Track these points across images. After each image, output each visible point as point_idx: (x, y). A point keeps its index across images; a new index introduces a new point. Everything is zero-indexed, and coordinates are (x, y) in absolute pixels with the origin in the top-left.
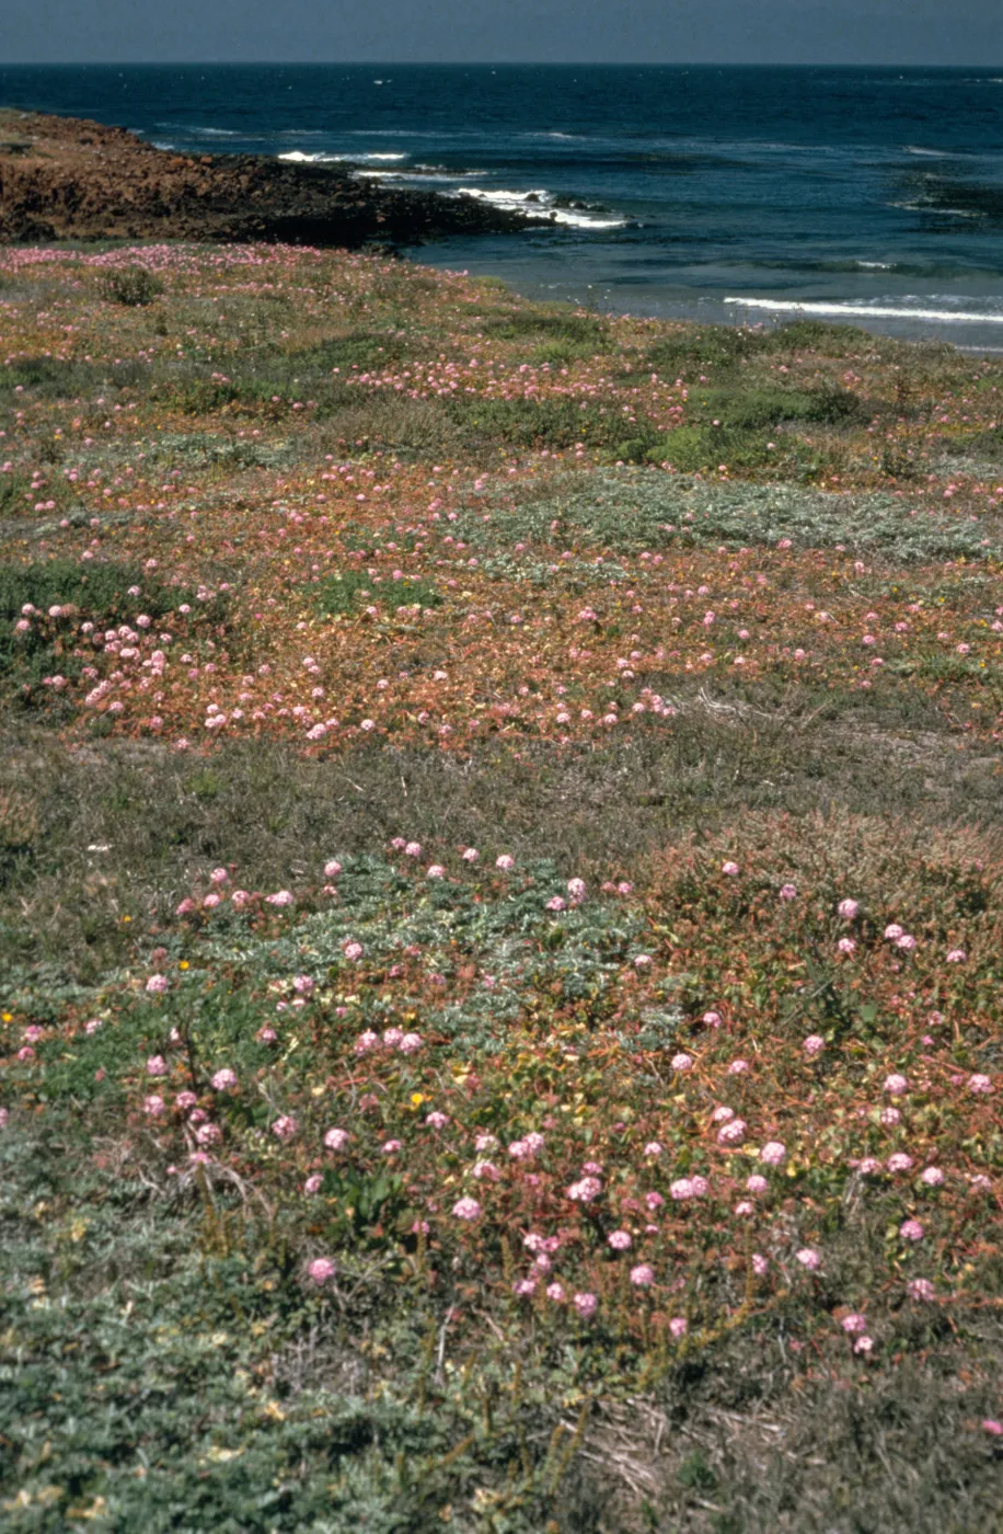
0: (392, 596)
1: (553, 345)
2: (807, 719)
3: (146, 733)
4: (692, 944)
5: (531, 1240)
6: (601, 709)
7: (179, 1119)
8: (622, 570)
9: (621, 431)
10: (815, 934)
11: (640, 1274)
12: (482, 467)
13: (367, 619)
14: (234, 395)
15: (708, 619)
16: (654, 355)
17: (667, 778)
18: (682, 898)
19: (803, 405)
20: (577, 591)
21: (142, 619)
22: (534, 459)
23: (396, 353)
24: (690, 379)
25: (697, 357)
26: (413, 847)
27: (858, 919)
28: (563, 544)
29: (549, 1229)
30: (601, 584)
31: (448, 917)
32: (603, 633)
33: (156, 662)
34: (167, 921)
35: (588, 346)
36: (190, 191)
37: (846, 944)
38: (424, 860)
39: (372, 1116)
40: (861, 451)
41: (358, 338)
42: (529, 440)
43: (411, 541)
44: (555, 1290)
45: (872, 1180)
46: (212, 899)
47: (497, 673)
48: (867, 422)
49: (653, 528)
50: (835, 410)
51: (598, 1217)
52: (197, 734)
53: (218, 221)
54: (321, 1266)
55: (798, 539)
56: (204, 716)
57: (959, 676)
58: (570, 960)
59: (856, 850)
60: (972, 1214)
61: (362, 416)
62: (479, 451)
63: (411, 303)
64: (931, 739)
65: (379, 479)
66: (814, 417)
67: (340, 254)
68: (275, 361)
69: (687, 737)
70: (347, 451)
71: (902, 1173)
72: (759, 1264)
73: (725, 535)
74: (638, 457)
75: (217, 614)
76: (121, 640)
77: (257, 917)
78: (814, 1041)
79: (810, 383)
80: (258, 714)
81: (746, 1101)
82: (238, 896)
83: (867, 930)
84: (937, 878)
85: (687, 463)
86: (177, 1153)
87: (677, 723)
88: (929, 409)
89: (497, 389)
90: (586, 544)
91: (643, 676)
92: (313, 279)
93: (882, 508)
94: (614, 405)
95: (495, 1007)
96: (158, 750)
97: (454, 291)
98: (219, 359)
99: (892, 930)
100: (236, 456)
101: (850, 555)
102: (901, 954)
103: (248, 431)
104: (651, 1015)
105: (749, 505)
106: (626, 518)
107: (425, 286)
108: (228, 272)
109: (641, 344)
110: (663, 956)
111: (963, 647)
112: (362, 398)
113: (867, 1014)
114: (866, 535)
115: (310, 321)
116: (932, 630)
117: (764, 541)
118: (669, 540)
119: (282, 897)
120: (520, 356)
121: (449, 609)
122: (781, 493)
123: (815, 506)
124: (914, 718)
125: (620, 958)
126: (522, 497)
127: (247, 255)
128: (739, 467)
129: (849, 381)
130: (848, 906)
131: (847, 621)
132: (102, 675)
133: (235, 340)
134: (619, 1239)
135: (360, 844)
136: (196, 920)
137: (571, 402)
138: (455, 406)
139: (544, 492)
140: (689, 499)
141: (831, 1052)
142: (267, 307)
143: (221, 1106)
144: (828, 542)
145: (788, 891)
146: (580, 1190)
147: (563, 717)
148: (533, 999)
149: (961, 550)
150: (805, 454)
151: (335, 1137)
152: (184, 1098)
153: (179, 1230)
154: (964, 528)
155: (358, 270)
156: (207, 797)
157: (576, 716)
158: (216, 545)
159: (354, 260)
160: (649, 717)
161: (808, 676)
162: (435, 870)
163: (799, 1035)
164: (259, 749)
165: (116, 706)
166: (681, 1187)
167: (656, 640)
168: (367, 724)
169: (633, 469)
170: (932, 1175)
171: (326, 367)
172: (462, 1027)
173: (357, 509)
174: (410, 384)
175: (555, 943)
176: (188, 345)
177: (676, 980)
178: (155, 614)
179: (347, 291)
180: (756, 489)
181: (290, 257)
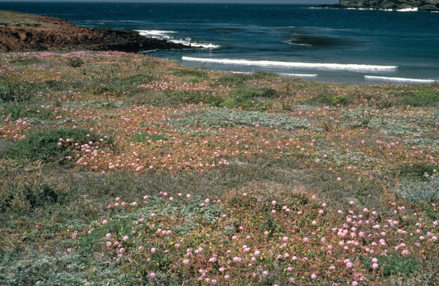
0: (155, 138)
1: (193, 78)
2: (263, 166)
3: (93, 170)
4: (235, 213)
5: (201, 271)
6: (211, 163)
7: (116, 247)
8: (215, 132)
9: (212, 99)
10: (266, 210)
11: (227, 277)
12: (175, 108)
13: (148, 144)
14: (107, 90)
15: (238, 143)
16: (220, 80)
17: (228, 179)
18: (234, 202)
19: (261, 92)
20: (203, 137)
21: (91, 143)
22: (189, 106)
23: (150, 79)
24: (230, 86)
25: (232, 80)
26: (165, 194)
27: (276, 206)
28: (198, 126)
29: (205, 268)
30: (209, 135)
31: (175, 208)
32: (210, 146)
33: (95, 153)
34: (105, 210)
35: (202, 78)
36: (86, 37)
37: (274, 211)
38: (168, 196)
39: (161, 246)
40: (276, 104)
41: (139, 76)
42: (188, 101)
43: (158, 125)
44: (207, 279)
45: (280, 260)
46: (117, 204)
47: (183, 156)
48: (278, 97)
49: (222, 122)
50: (270, 94)
51: (216, 265)
52: (107, 170)
53: (94, 46)
54: (152, 274)
55: (260, 124)
56: (108, 166)
57: (302, 156)
58: (207, 216)
59: (276, 190)
60: (304, 266)
61: (143, 95)
62: (174, 104)
63: (153, 67)
64: (295, 171)
65: (148, 111)
66: (264, 95)
67: (132, 54)
68: (117, 81)
69: (233, 170)
70: (139, 104)
71: (287, 258)
72: (254, 275)
73: (241, 124)
74: (217, 105)
75: (110, 142)
76: (85, 147)
77: (128, 209)
78: (266, 233)
79: (263, 87)
80: (122, 165)
81: (250, 245)
82: (123, 203)
83: (279, 208)
84: (295, 196)
85: (230, 106)
86: (115, 255)
87: (230, 166)
88: (295, 94)
89: (178, 88)
90: (204, 126)
91: (221, 156)
92: (125, 61)
93: (283, 117)
94: (211, 92)
95: (188, 226)
96: (97, 174)
97: (164, 64)
98: (101, 81)
99: (284, 207)
100: (109, 105)
101: (274, 128)
102: (287, 213)
103: (111, 99)
104: (227, 228)
105: (247, 117)
106: (215, 120)
107: (156, 62)
108: (101, 59)
109: (217, 78)
110: (229, 216)
111: (303, 149)
112: (142, 90)
113: (279, 226)
114: (278, 123)
115: (125, 72)
116: (295, 146)
117: (251, 125)
118: (227, 125)
119: (134, 203)
120: (184, 81)
121: (170, 141)
122: (255, 114)
123: (264, 117)
124: (291, 165)
125: (219, 216)
126: (187, 115)
127: (107, 54)
128: (244, 108)
129: (273, 87)
130: (274, 202)
131: (273, 144)
132: (81, 156)
133: (106, 76)
134: (221, 269)
135: (151, 193)
136: (113, 209)
137: (199, 92)
138: (168, 92)
139: (193, 113)
140: (231, 115)
141: (271, 235)
142: (114, 68)
143: (124, 244)
144: (268, 125)
145: (259, 200)
146: (212, 259)
147: (201, 165)
148: (198, 224)
149: (303, 127)
150: (262, 104)
151: (153, 250)
152: (116, 243)
153: (117, 271)
154: (303, 122)
155: (137, 58)
156: (112, 184)
157: (204, 165)
158: (107, 126)
159: (136, 56)
160: (223, 165)
161: (263, 156)
162: (171, 198)
163: (263, 231)
164: (123, 173)
165: (85, 163)
166: (236, 259)
167: (224, 148)
168: (151, 167)
169: (216, 108)
170: (294, 258)
171: (131, 83)
172: (181, 230)
173: (143, 118)
174: (155, 87)
175: (203, 213)
176: (93, 77)
177: (232, 220)
178: (94, 142)
179: (135, 63)
180: (249, 113)
181: (119, 55)
